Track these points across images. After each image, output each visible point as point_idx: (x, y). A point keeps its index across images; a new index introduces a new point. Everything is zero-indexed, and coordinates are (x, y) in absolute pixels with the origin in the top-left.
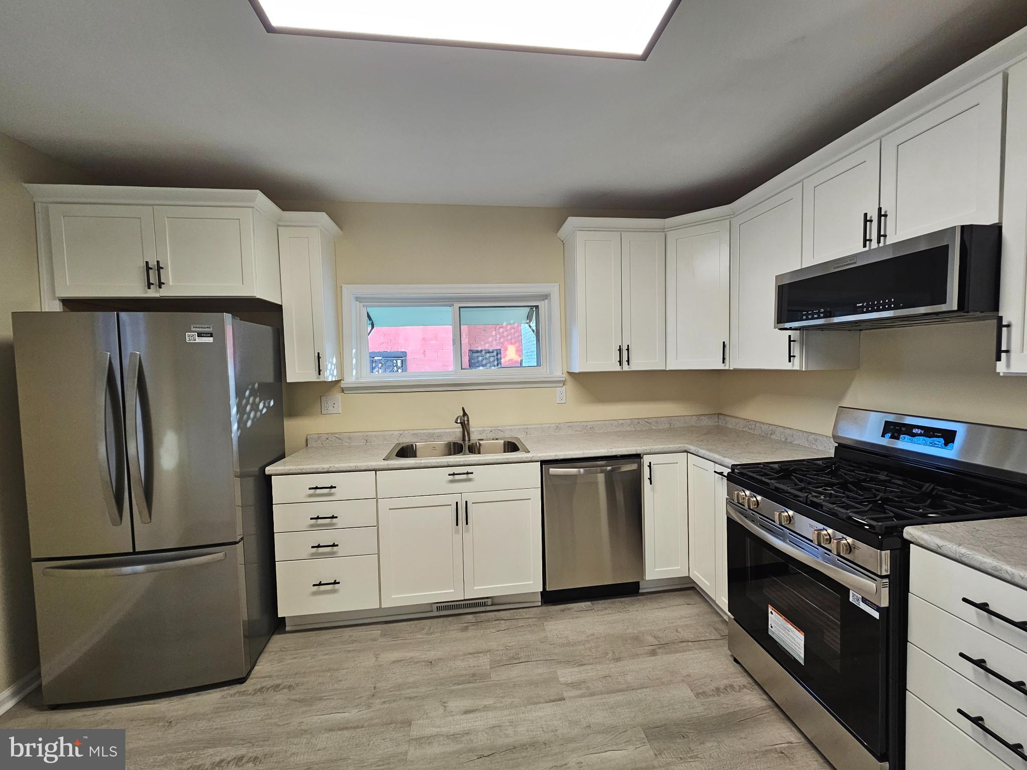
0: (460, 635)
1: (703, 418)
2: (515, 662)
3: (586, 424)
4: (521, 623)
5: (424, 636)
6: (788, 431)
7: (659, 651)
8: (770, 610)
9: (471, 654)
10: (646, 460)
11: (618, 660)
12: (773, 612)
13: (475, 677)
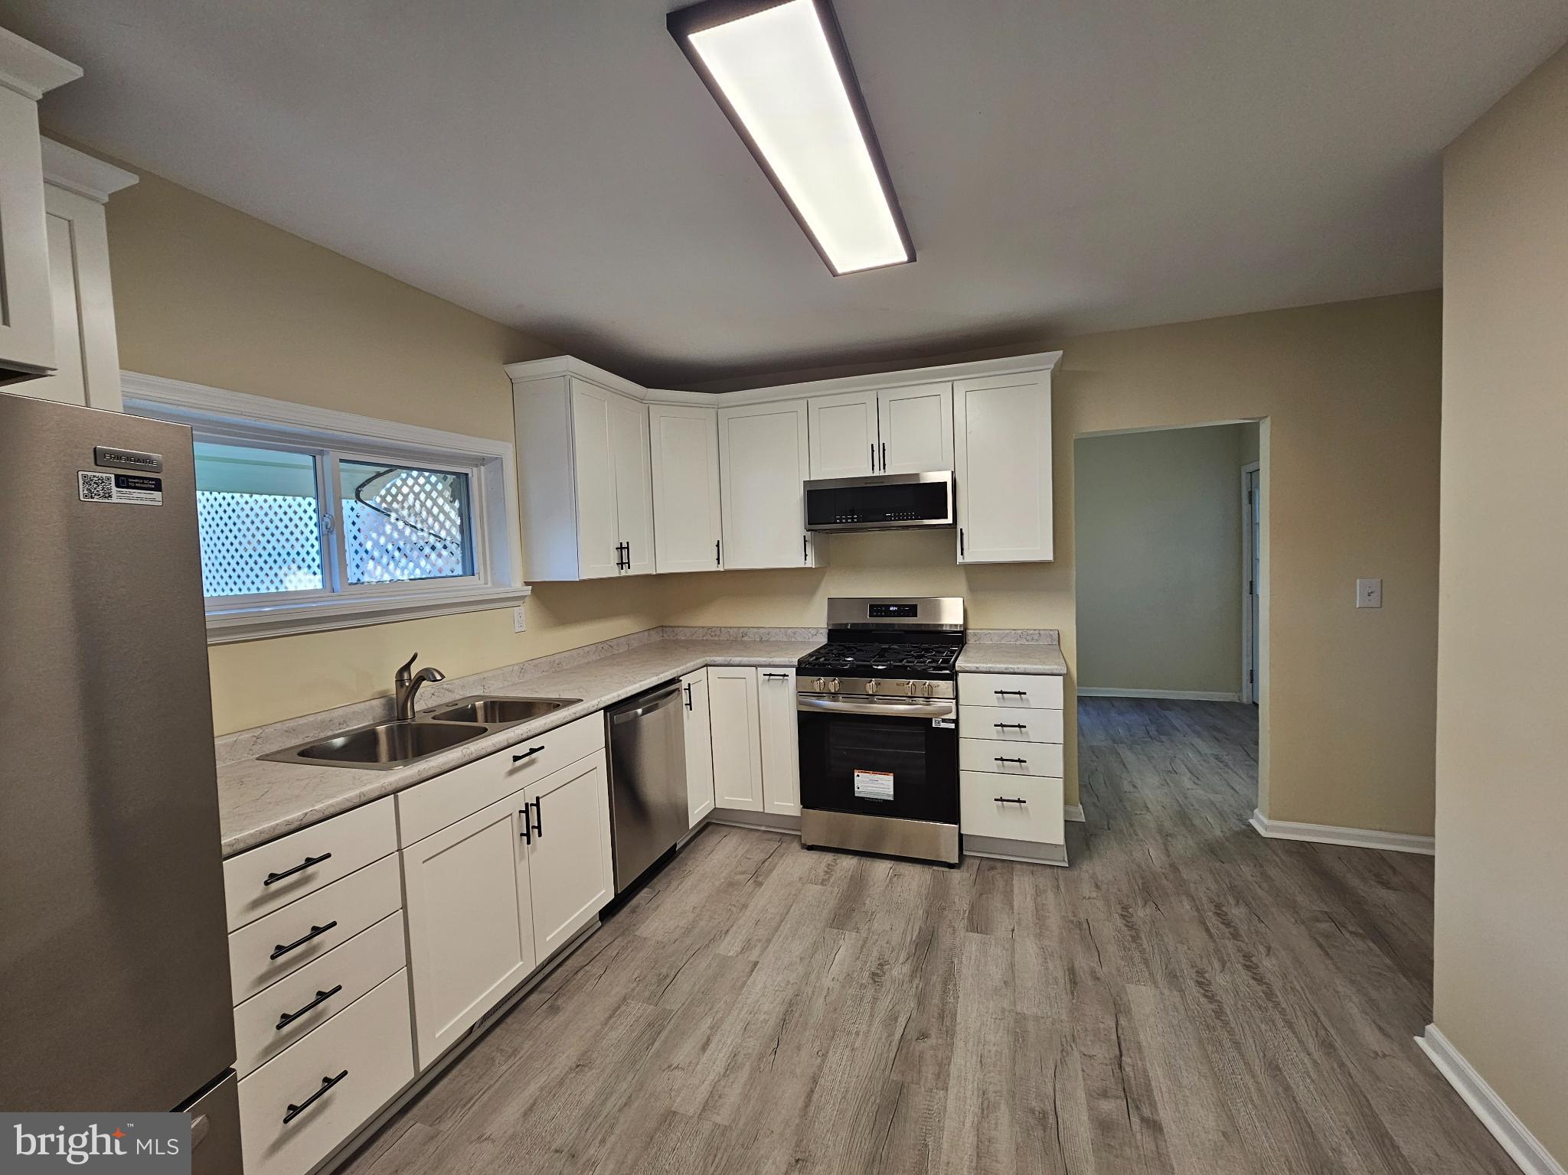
0: (561, 1018)
1: (651, 632)
2: (668, 980)
3: (549, 659)
4: (612, 952)
5: (510, 1062)
6: (761, 630)
7: (760, 879)
8: (856, 774)
9: (610, 1017)
10: (685, 681)
11: (745, 906)
12: (860, 774)
13: (654, 1026)
